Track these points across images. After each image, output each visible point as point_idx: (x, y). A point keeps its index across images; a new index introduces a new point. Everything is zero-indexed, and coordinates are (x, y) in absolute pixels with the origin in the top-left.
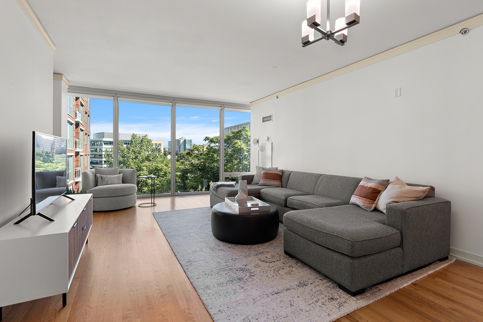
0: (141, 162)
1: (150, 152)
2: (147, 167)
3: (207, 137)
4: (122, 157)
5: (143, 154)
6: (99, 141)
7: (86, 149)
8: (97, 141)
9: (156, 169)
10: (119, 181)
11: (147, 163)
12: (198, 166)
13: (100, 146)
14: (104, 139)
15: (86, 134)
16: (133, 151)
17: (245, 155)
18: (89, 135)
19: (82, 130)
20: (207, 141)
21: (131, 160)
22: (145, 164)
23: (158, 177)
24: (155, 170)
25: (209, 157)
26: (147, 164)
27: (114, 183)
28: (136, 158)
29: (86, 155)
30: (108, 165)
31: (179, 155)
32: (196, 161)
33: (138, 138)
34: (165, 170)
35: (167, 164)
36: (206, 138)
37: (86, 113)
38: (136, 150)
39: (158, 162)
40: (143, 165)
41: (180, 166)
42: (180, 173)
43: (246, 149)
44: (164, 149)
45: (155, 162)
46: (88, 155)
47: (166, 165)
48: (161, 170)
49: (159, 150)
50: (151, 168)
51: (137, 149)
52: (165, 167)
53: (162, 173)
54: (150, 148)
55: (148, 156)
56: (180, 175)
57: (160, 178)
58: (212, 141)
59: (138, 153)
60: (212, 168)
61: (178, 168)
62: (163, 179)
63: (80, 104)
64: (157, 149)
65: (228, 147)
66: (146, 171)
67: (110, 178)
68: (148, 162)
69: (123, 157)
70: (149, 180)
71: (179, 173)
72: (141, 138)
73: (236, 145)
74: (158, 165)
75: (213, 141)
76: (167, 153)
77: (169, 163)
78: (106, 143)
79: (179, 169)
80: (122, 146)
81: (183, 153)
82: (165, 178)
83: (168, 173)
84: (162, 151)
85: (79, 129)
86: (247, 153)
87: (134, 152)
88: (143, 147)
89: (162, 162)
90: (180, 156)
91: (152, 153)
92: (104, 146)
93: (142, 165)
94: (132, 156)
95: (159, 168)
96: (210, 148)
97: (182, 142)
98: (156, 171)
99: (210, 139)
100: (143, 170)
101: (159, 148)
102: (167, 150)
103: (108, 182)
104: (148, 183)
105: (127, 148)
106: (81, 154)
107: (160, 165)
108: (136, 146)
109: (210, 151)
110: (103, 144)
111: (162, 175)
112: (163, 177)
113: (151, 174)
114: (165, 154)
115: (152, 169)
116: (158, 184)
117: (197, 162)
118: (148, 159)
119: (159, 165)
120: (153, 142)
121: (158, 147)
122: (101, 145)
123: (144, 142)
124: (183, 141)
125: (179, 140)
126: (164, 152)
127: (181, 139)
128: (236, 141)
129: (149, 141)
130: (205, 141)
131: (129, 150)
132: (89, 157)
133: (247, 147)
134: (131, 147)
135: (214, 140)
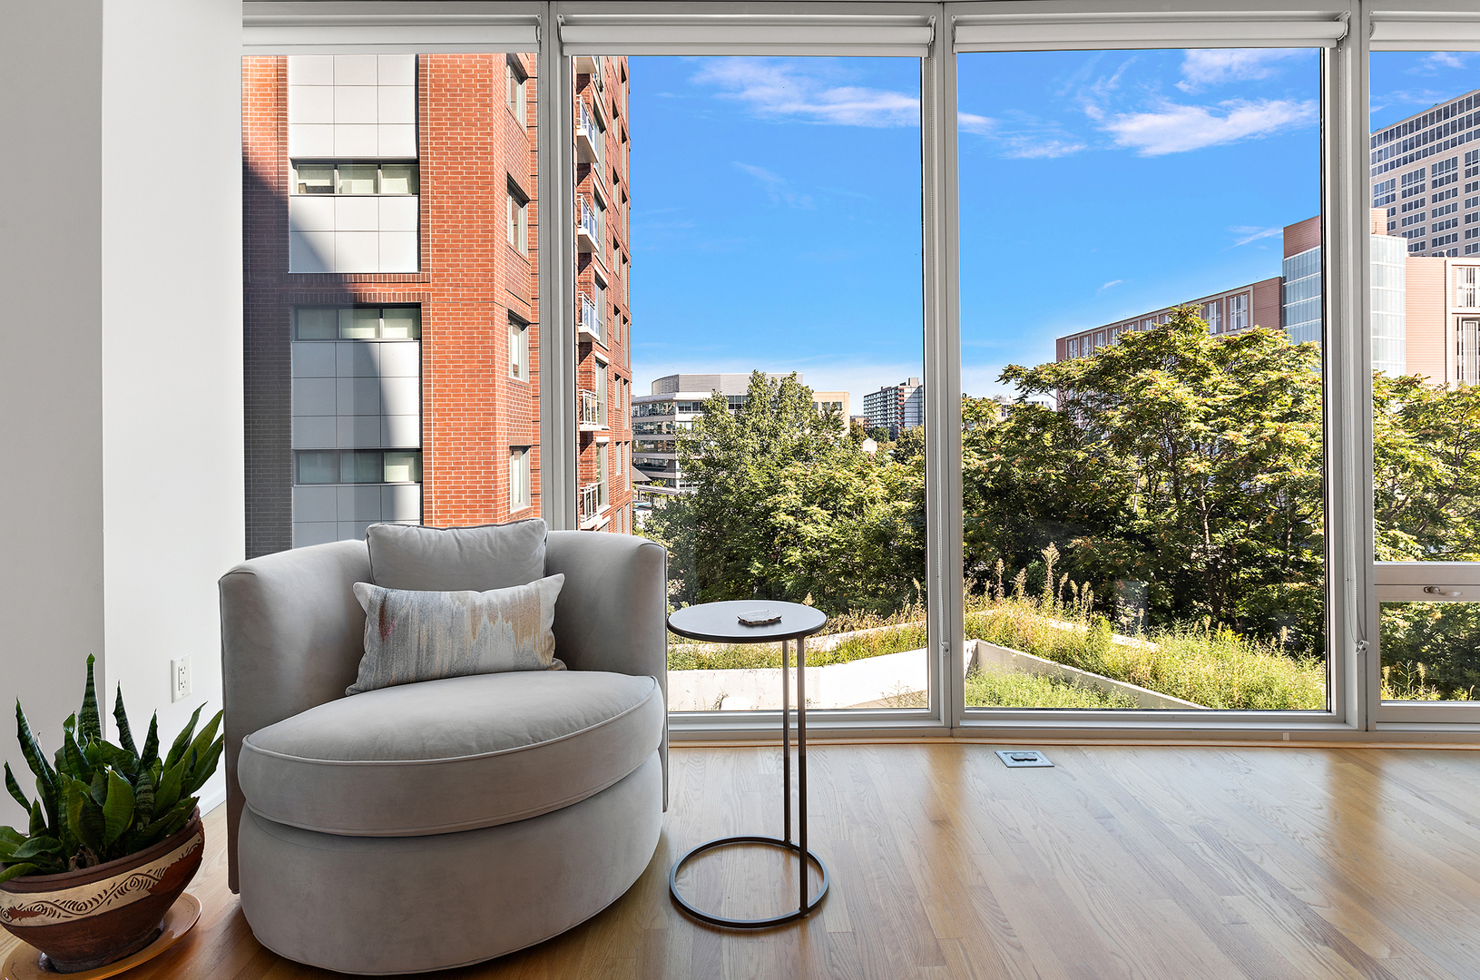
0: (779, 465)
1: (807, 431)
2: (797, 479)
3: (1011, 368)
4: (723, 449)
5: (787, 437)
6: (666, 401)
7: (619, 424)
8: (662, 402)
9: (828, 487)
10: (527, 642)
11: (797, 468)
12: (983, 481)
13: (669, 418)
14: (679, 396)
15: (617, 377)
16: (756, 428)
17: (1194, 435)
18: (626, 381)
19: (603, 365)
20: (1013, 381)
21: (749, 458)
22: (791, 469)
23: (834, 516)
24: (824, 491)
25: (1020, 443)
26: (798, 471)
27: (485, 660)
28: (765, 450)
29: (618, 443)
30: (685, 475)
31: (903, 440)
32: (971, 461)
33: (769, 383)
34: (858, 490)
35: (865, 471)
36: (1007, 371)
37: (617, 311)
38: (764, 424)
39: (833, 463)
40: (787, 474)
41: (911, 479)
42: (911, 504)
43: (1195, 406)
44: (852, 420)
45: (825, 465)
46: (626, 443)
47: (862, 475)
48: (843, 490)
49: (837, 424)
50: (810, 485)
51: (766, 422)
52: (857, 482)
53: (848, 503)
54: (806, 415)
55: (801, 445)
56: (910, 512)
57: (840, 518)
58: (1033, 381)
59: (770, 435)
60: (1038, 487)
61: (903, 484)
62: (853, 523)
63: (593, 281)
64: (828, 419)
65: (1107, 401)
66: (797, 494)
67: (455, 616)
68: (800, 464)
69: (727, 447)
70: (806, 524)
71: (907, 504)
72: (779, 384)
73: (1148, 393)
74: (833, 473)
75: (1036, 381)
76: (860, 432)
77: (869, 467)
78: (685, 407)
79: (906, 490)
80: (722, 412)
81: (914, 432)
82: (859, 518)
83: (869, 504)
84: (847, 424)
85: (591, 359)
86: (1201, 426)
87: (758, 430)
88: (784, 415)
89: (847, 463)
90: (907, 443)
91: (813, 433)
92: (679, 416)
93: (784, 473)
94: (753, 443)
95: (837, 484)
96: (1027, 409)
97: (909, 396)
98: (827, 495)
99: (1024, 373)
100: (785, 491)
101: (836, 413)
102: (861, 422)
103: (430, 651)
104: (803, 536)
105: (737, 417)
106: (599, 439)
107: (841, 475)
108: (763, 412)
109: (1027, 419)
110: (677, 408)
111: (849, 507)
112: (850, 516)
113: (812, 503)
114: (855, 437)
115: (815, 486)
116: (834, 541)
117: (978, 462)
118: (800, 452)
119: (838, 475)
120: (817, 398)
121: (833, 411)
122: (672, 413)
123: (787, 398)
124: (914, 390)
125: (900, 387)
126: (853, 428)
127: (904, 384)
128: (1144, 375)
129: (805, 394)
130: (1002, 382)
131: (743, 423)
132: (627, 448)
133: (1200, 399)
134: (750, 414)
135: (1042, 376)
